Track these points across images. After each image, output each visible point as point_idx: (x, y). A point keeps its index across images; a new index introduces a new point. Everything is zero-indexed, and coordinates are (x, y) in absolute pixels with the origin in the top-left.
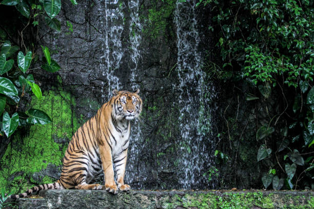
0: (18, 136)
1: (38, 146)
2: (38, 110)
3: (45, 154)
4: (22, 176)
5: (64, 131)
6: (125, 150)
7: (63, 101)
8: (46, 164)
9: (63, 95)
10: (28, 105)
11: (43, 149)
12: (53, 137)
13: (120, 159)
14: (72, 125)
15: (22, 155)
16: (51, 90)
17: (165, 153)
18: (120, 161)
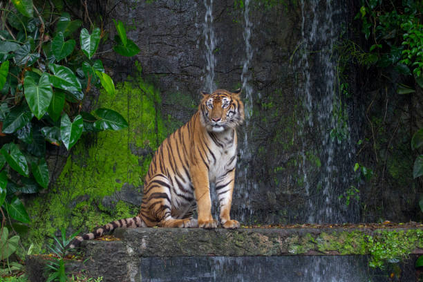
0: (81, 147)
1: (109, 160)
2: (109, 110)
3: (119, 170)
4: (87, 201)
5: (146, 139)
6: (231, 171)
7: (144, 96)
8: (121, 185)
9: (143, 87)
10: (95, 102)
11: (116, 164)
12: (130, 146)
13: (225, 184)
14: (156, 130)
15: (87, 173)
16: (127, 81)
17: (286, 167)
18: (224, 186)
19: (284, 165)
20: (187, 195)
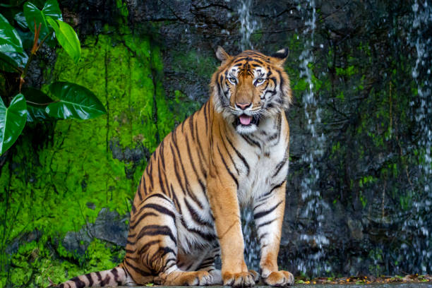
0: (26, 146)
1: (74, 169)
2: (72, 85)
3: (91, 187)
4: (37, 240)
5: (137, 132)
6: (278, 186)
7: (133, 60)
8: (95, 212)
9: (131, 44)
10: (49, 71)
11: (87, 176)
12: (110, 146)
13: (268, 209)
14: (155, 117)
15: (37, 192)
16: (103, 33)
17: (378, 177)
18: (267, 212)
19: (376, 173)
20: (205, 230)
